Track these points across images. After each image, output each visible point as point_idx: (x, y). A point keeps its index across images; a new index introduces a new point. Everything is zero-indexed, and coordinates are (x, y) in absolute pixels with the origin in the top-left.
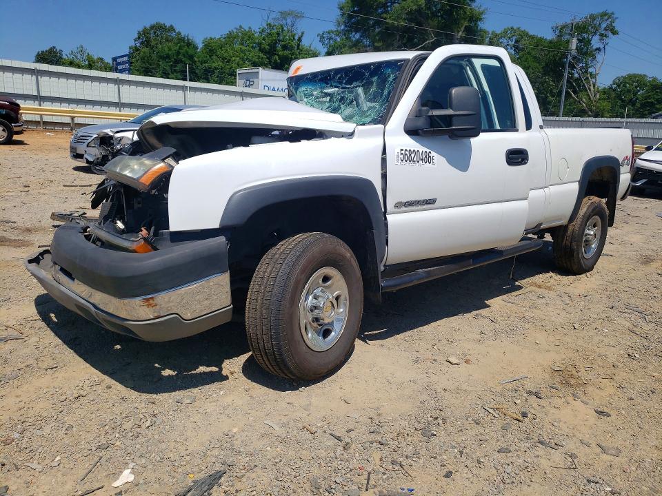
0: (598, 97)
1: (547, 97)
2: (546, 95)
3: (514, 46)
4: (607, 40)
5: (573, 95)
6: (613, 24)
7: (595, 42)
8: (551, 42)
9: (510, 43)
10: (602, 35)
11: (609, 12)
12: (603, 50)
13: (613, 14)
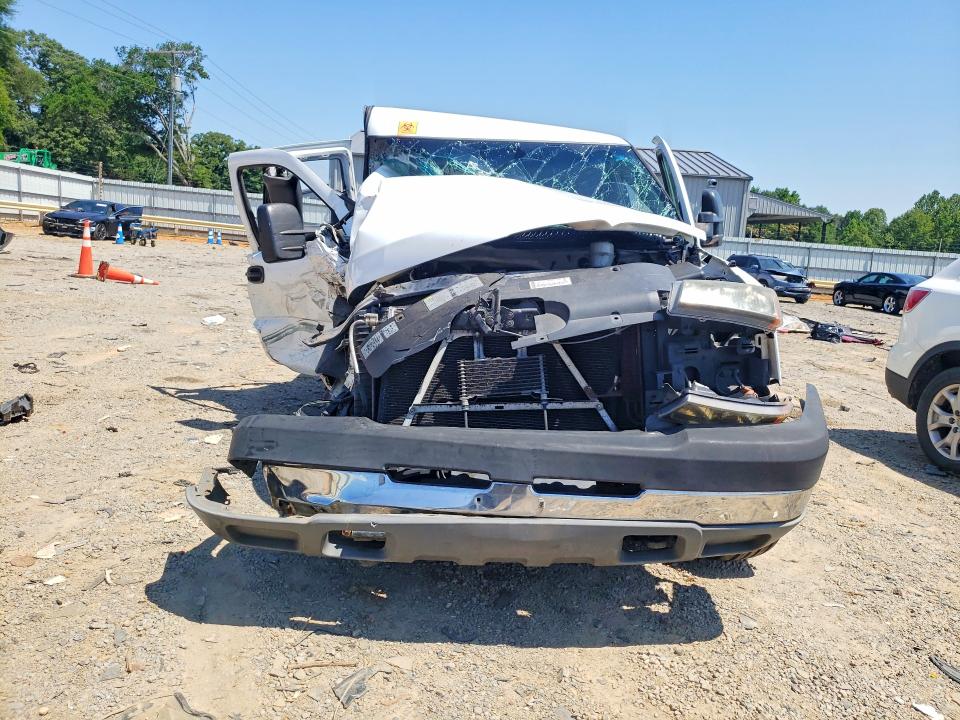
0: (193, 160)
1: (106, 151)
2: (104, 147)
3: (39, 62)
4: (196, 84)
5: (160, 154)
6: (202, 64)
7: (179, 84)
8: (116, 69)
9: (31, 55)
10: (187, 75)
11: (195, 44)
12: (191, 96)
13: (199, 48)
